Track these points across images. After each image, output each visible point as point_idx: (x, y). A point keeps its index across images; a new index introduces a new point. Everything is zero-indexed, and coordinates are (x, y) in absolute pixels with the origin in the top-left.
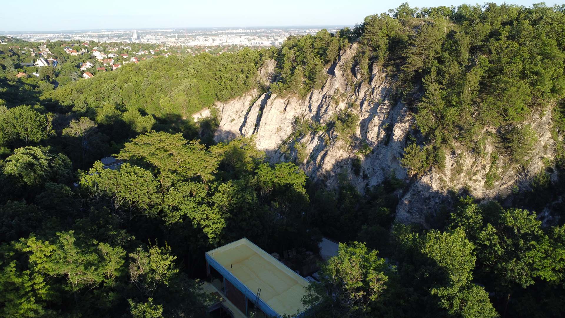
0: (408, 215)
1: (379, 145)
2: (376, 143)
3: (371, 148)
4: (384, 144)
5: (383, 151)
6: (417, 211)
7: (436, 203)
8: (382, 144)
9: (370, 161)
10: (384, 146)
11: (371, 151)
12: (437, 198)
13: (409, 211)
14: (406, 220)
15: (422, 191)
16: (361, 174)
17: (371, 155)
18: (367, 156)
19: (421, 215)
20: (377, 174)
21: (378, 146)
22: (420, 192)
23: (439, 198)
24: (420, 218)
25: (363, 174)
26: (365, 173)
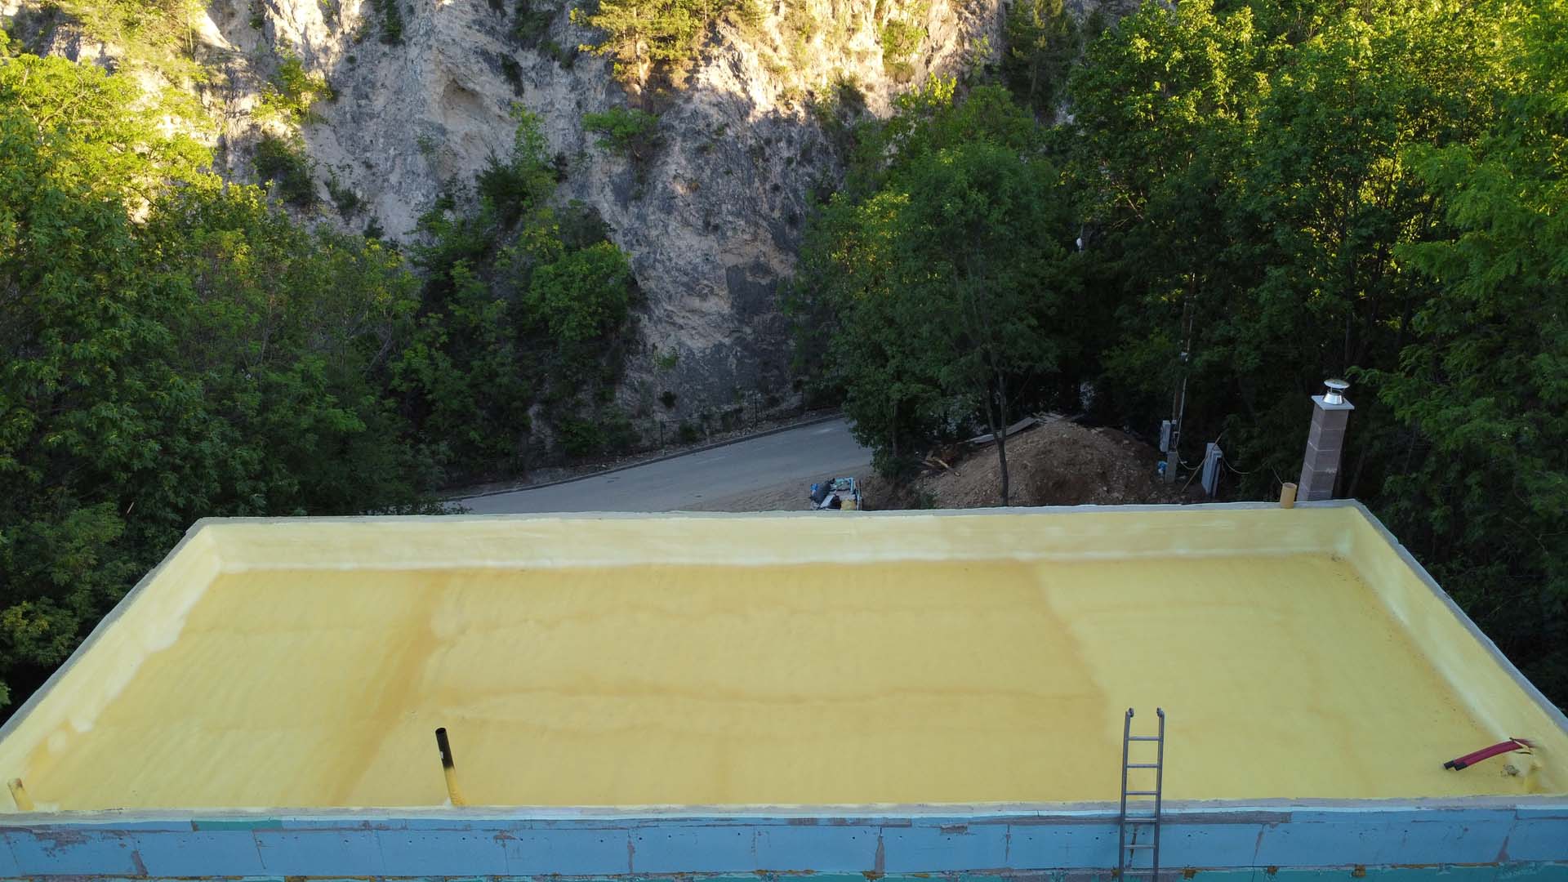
0: (710, 242)
1: (354, 52)
2: (335, 46)
3: (317, 76)
4: (383, 41)
5: (386, 71)
6: (738, 215)
7: (789, 161)
8: (366, 44)
9: (333, 137)
10: (386, 48)
11: (319, 91)
12: (782, 144)
13: (707, 224)
14: (707, 268)
15: (727, 125)
16: (324, 195)
17: (328, 112)
18: (308, 118)
19: (757, 224)
20: (394, 179)
21: (351, 60)
22: (721, 130)
23: (790, 142)
24: (755, 238)
25: (333, 193)
26: (340, 188)
